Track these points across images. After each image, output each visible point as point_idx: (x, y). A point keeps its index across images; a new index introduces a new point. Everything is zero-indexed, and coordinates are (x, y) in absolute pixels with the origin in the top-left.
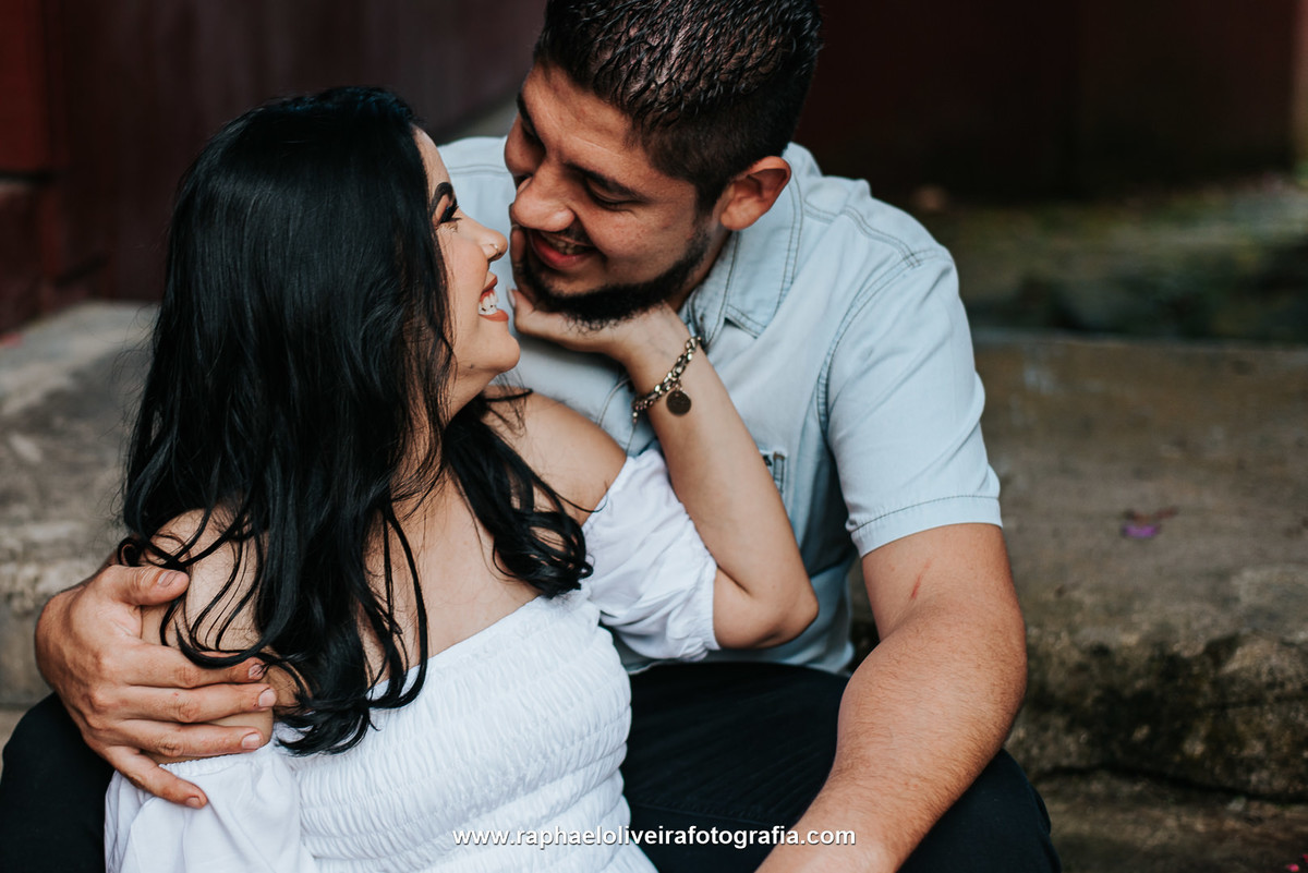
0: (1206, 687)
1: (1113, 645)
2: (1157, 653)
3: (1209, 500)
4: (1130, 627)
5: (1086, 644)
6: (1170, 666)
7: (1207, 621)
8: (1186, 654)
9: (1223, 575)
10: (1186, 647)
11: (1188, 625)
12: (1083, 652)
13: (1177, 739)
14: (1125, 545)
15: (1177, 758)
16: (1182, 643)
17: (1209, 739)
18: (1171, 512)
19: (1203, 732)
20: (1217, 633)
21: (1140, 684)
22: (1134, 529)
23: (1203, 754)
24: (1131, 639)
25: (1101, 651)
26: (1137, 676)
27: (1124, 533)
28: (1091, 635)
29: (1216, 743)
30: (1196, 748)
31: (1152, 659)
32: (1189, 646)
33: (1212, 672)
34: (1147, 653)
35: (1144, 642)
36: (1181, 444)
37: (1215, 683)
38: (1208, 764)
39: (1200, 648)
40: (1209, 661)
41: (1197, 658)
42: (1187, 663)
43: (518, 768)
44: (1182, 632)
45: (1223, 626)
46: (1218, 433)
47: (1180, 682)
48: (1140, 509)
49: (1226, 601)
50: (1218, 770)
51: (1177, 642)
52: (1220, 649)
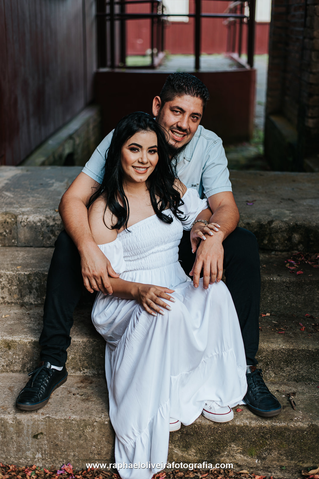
0: (268, 230)
1: (250, 223)
2: (259, 224)
3: (261, 198)
4: (253, 219)
5: (245, 223)
6: (261, 226)
7: (267, 218)
8: (264, 224)
9: (268, 211)
10: (264, 222)
11: (264, 219)
12: (245, 224)
13: (262, 240)
14: (248, 206)
15: (262, 244)
16: (263, 221)
17: (268, 240)
18: (255, 201)
19: (267, 239)
20: (269, 220)
21: (255, 230)
22: (249, 204)
23: (267, 243)
24: (254, 221)
25: (248, 224)
26: (255, 228)
27: (247, 204)
28: (246, 221)
29: (269, 241)
30: (266, 242)
31: (258, 225)
32: (265, 222)
33: (269, 227)
34: (257, 224)
35: (256, 222)
36: (253, 189)
37: (270, 229)
38: (268, 245)
39: (267, 222)
40: (268, 225)
41: (266, 224)
42: (264, 225)
43: (164, 239)
44: (263, 220)
45: (270, 219)
46: (260, 187)
47: (263, 229)
48: (248, 200)
49: (270, 215)
50: (270, 246)
51: (262, 221)
52: (270, 223)
